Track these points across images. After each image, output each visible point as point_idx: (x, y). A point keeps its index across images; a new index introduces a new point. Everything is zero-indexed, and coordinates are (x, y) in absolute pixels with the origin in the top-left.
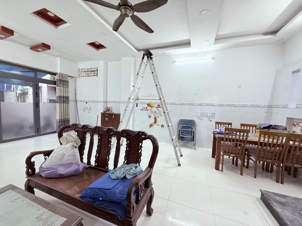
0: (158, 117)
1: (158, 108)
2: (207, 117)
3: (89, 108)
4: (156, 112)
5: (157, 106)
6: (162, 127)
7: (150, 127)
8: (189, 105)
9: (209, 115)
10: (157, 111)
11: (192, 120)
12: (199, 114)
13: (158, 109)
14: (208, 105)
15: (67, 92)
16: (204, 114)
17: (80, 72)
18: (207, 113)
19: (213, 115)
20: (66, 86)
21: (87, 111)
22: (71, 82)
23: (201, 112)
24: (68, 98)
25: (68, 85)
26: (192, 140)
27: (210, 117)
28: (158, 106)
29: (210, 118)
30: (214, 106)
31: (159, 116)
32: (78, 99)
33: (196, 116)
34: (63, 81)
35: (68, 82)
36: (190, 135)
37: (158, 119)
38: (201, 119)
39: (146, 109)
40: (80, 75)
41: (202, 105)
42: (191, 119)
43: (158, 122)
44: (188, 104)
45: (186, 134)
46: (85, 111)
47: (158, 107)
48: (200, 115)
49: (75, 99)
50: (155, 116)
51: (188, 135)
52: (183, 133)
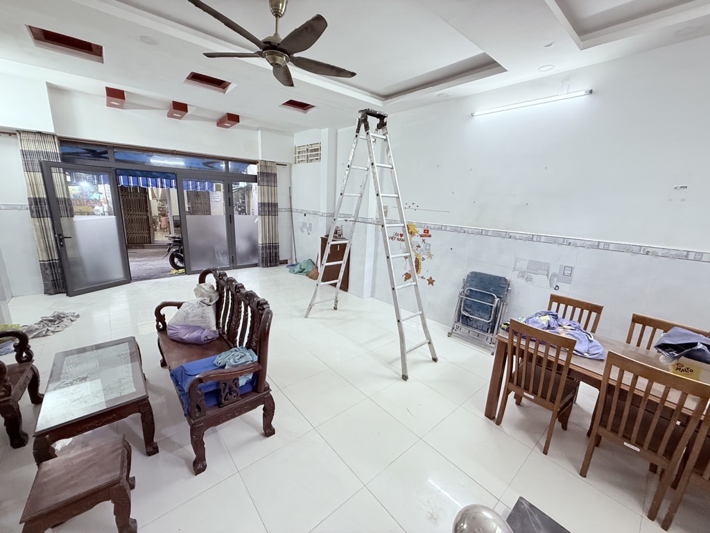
0: (423, 259)
1: (424, 238)
2: (547, 275)
3: (308, 226)
4: (419, 246)
5: (422, 233)
6: (430, 283)
7: (406, 279)
8: (499, 236)
9: (554, 269)
10: (422, 245)
11: (500, 278)
12: (523, 265)
13: (424, 241)
14: (553, 241)
15: (275, 194)
16: (537, 267)
17: (297, 153)
18: (548, 264)
19: (567, 272)
20: (273, 184)
21: (305, 230)
22: (281, 174)
23: (530, 261)
24: (276, 205)
25: (275, 182)
26: (489, 330)
27: (554, 275)
28: (424, 232)
29: (556, 279)
30: (574, 247)
31: (425, 257)
32: (294, 207)
33: (514, 270)
34: (268, 175)
35: (275, 175)
36: (487, 317)
37: (423, 264)
38: (528, 279)
39: (399, 237)
40: (297, 160)
41: (535, 239)
42: (501, 275)
43: (423, 271)
44: (498, 234)
45: (478, 310)
46: (303, 231)
47: (425, 236)
48: (526, 267)
49: (289, 207)
50: (417, 255)
51: (482, 314)
52: (470, 307)
